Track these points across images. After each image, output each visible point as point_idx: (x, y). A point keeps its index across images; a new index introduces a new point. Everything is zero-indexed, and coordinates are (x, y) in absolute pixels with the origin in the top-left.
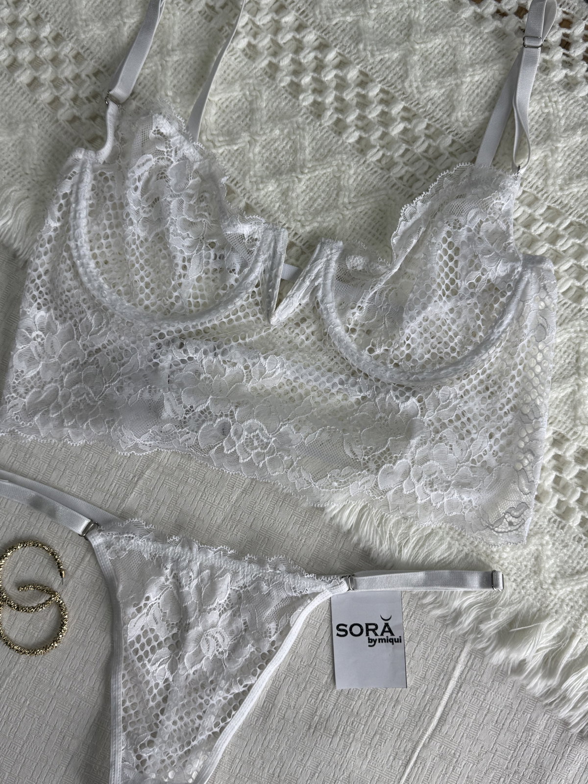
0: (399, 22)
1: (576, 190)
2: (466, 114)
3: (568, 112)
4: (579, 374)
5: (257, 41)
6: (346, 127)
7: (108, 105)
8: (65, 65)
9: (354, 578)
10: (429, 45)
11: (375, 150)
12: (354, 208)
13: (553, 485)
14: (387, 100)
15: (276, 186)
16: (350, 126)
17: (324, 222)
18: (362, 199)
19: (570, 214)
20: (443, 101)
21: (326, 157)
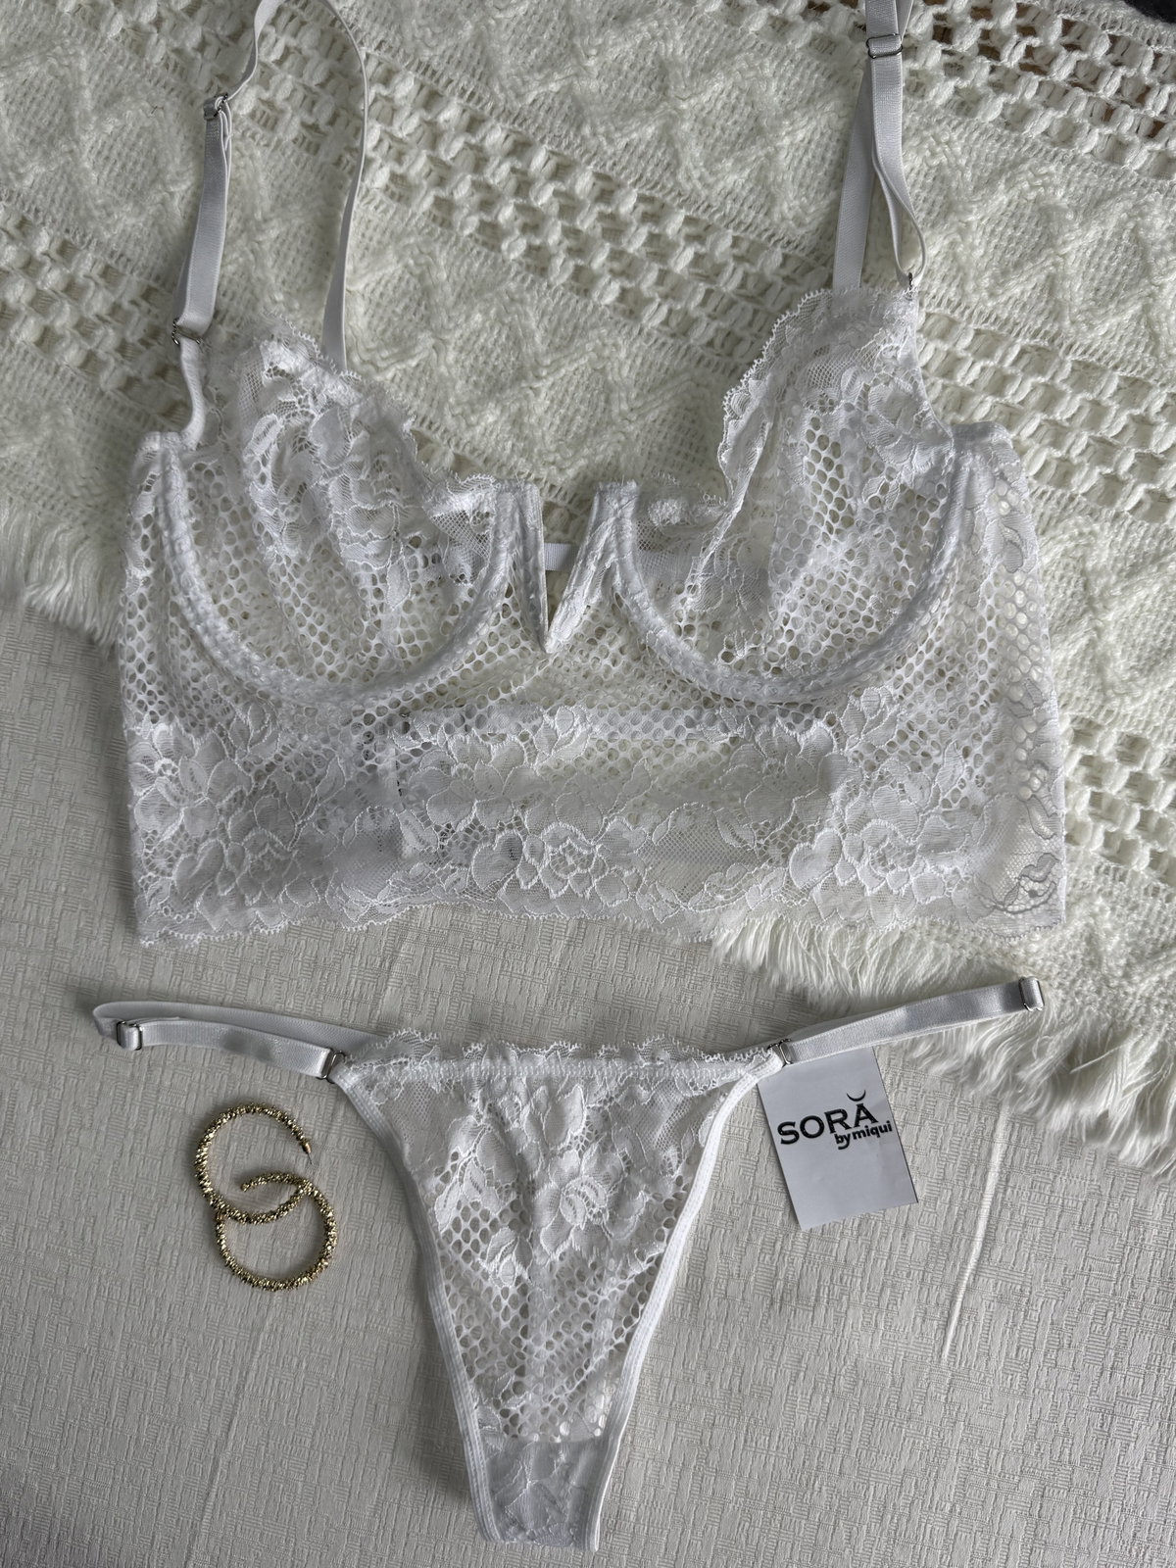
0: (642, 69)
1: (1017, 291)
2: (797, 203)
3: (974, 154)
4: (1094, 610)
5: (405, 167)
6: (594, 279)
7: (179, 346)
8: (90, 294)
9: (789, 1045)
10: (705, 98)
11: (654, 306)
12: (642, 416)
13: (1091, 809)
14: (654, 215)
15: (498, 412)
16: (600, 276)
17: (595, 455)
18: (651, 397)
19: (1018, 335)
20: (751, 191)
21: (572, 339)
